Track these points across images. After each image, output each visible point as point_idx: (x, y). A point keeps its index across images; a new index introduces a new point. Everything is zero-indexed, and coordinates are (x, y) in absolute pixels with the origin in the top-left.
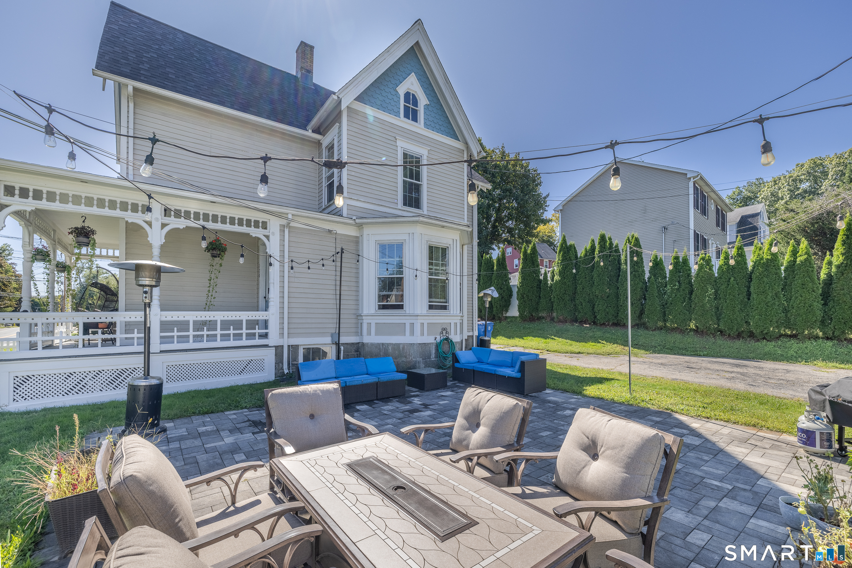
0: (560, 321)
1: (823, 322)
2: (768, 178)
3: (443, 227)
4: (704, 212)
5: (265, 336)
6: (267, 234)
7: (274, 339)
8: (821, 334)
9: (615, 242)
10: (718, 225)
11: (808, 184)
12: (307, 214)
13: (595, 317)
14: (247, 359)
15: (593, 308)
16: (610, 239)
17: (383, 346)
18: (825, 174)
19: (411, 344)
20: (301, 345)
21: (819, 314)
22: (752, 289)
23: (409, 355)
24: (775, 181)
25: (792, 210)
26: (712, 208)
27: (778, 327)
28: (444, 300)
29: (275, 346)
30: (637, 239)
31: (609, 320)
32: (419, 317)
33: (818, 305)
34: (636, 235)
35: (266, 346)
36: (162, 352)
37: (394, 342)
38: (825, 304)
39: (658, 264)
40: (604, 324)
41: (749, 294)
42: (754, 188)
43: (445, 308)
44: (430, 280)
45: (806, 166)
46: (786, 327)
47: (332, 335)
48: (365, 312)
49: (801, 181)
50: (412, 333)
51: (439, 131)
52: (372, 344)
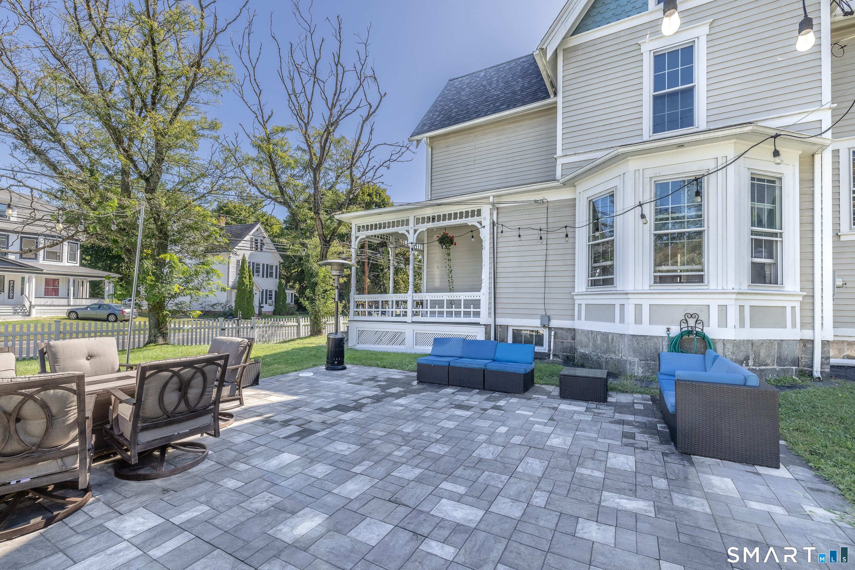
3: (681, 146)
5: (477, 314)
6: (479, 220)
7: (485, 318)
12: (506, 192)
14: (464, 334)
17: (592, 334)
19: (621, 335)
20: (511, 326)
23: (619, 350)
28: (698, 267)
29: (485, 325)
32: (630, 296)
35: (479, 324)
36: (413, 322)
37: (603, 330)
43: (700, 279)
44: (659, 237)
47: (542, 317)
48: (577, 290)
50: (622, 319)
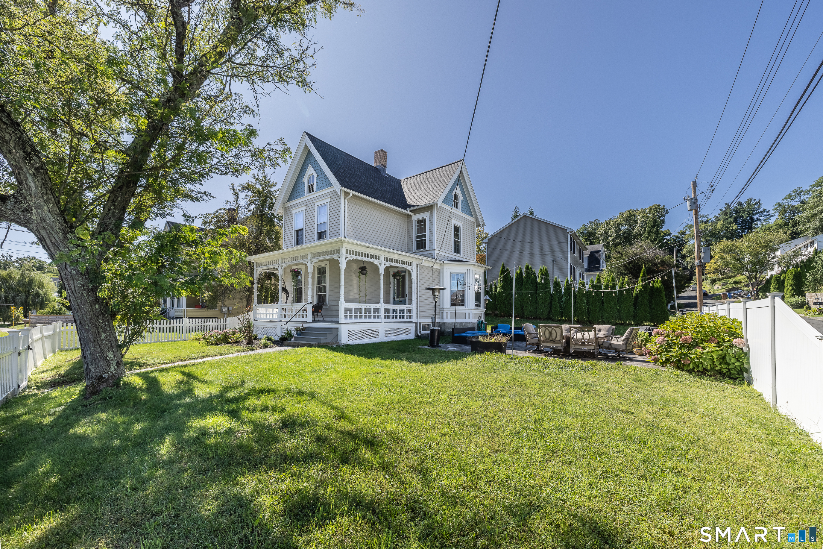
0: (502, 316)
1: (634, 317)
2: (602, 221)
4: (574, 253)
5: (409, 317)
7: (414, 319)
8: (633, 323)
9: (534, 270)
10: (580, 259)
11: (626, 227)
12: (428, 259)
13: (523, 313)
15: (522, 309)
16: (531, 268)
18: (636, 221)
20: (422, 322)
21: (632, 313)
22: (604, 301)
24: (607, 224)
25: (619, 252)
26: (578, 249)
27: (615, 319)
29: (415, 322)
30: (546, 270)
31: (531, 316)
32: (472, 310)
33: (632, 309)
34: (546, 267)
35: (412, 322)
36: (384, 322)
38: (635, 309)
39: (557, 285)
40: (529, 318)
41: (603, 303)
42: (594, 227)
43: (479, 306)
45: (625, 215)
46: (619, 320)
47: (432, 318)
48: (445, 307)
49: (622, 225)
50: (469, 318)
51: (466, 213)
52: (449, 323)
